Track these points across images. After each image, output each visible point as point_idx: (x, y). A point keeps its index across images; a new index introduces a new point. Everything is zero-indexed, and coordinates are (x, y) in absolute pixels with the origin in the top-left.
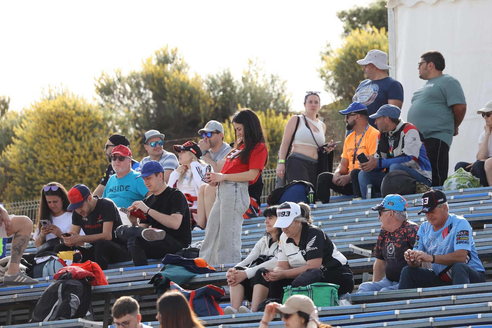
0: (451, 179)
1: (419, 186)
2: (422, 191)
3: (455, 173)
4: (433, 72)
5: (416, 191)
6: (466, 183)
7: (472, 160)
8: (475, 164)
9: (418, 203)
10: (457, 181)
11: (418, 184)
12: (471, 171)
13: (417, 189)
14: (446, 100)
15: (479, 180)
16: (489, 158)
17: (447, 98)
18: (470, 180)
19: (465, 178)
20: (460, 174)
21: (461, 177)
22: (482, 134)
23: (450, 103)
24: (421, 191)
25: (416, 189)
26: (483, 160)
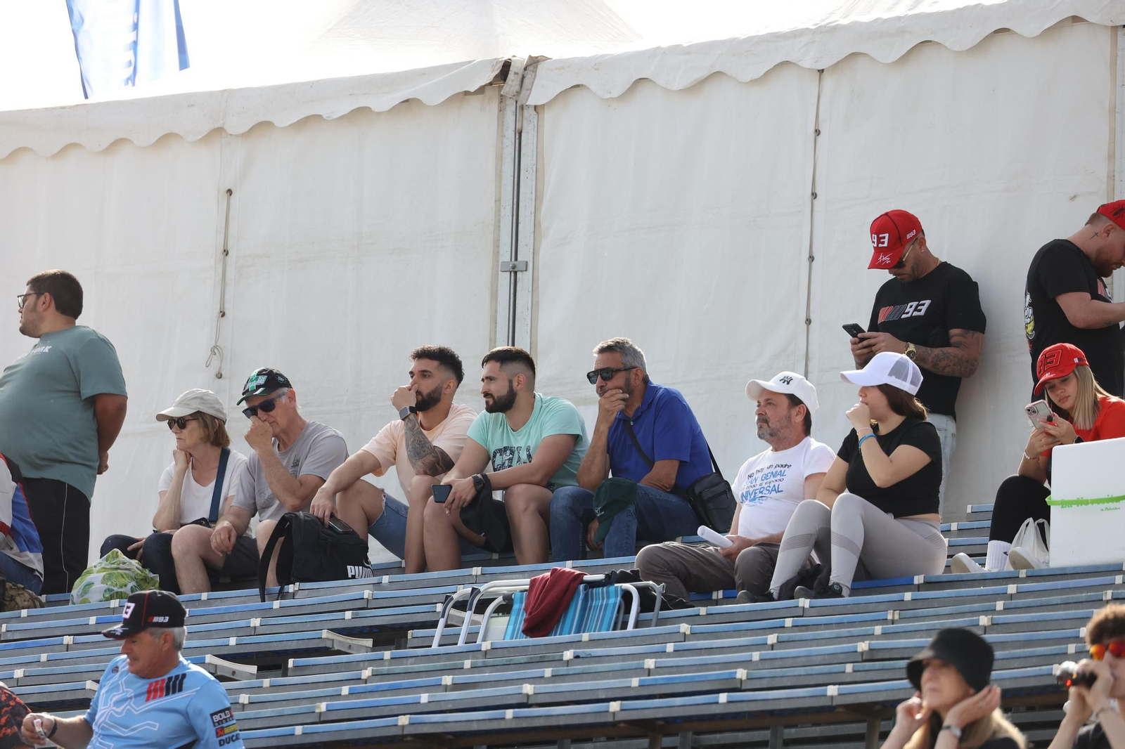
0: (92, 576)
1: (12, 593)
2: (21, 606)
3: (100, 560)
4: (52, 319)
5: (6, 605)
6: (126, 586)
7: (142, 531)
8: (149, 539)
9: (9, 634)
10: (104, 580)
11: (11, 588)
12: (138, 556)
13: (8, 599)
14: (77, 383)
15: (158, 579)
16: (182, 525)
17: (82, 377)
18: (134, 579)
19: (125, 573)
20: (114, 563)
21: (115, 572)
22: (168, 469)
23: (87, 392)
24: (17, 604)
25: (6, 601)
26: (167, 531)
